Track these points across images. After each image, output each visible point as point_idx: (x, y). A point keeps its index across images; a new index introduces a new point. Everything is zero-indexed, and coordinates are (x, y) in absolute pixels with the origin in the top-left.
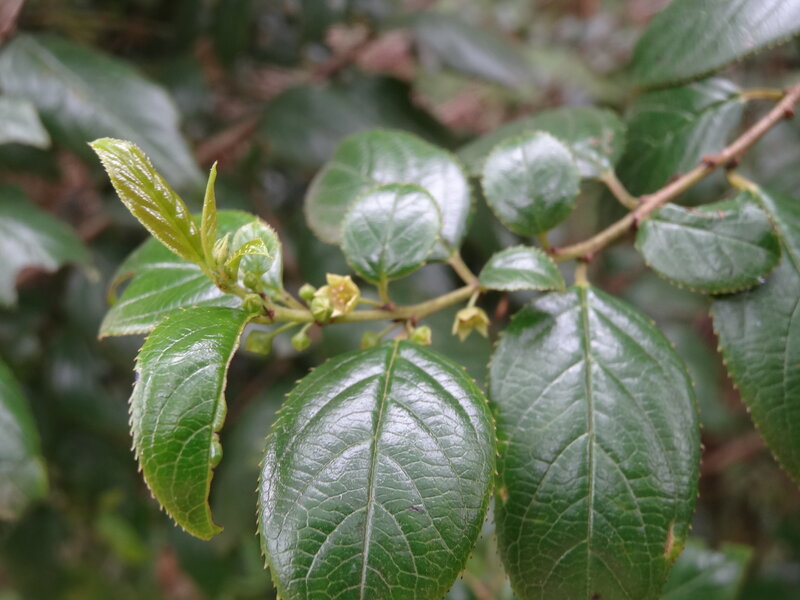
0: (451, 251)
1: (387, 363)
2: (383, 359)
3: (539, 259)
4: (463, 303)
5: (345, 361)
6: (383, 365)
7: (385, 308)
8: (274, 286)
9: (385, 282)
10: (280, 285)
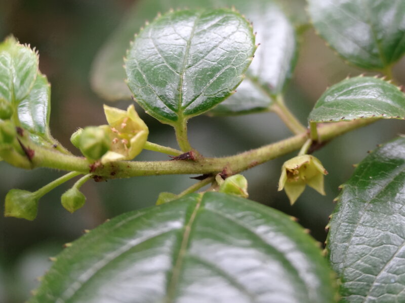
0: (274, 97)
1: (187, 217)
2: (182, 212)
3: (384, 88)
4: (292, 153)
5: (130, 218)
6: (182, 219)
7: (186, 158)
8: (39, 131)
9: (185, 120)
10: (47, 130)
